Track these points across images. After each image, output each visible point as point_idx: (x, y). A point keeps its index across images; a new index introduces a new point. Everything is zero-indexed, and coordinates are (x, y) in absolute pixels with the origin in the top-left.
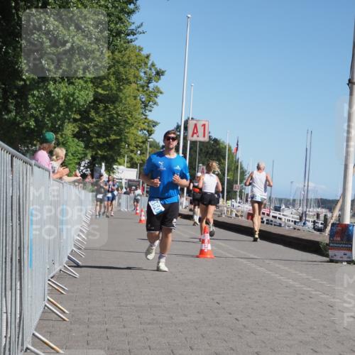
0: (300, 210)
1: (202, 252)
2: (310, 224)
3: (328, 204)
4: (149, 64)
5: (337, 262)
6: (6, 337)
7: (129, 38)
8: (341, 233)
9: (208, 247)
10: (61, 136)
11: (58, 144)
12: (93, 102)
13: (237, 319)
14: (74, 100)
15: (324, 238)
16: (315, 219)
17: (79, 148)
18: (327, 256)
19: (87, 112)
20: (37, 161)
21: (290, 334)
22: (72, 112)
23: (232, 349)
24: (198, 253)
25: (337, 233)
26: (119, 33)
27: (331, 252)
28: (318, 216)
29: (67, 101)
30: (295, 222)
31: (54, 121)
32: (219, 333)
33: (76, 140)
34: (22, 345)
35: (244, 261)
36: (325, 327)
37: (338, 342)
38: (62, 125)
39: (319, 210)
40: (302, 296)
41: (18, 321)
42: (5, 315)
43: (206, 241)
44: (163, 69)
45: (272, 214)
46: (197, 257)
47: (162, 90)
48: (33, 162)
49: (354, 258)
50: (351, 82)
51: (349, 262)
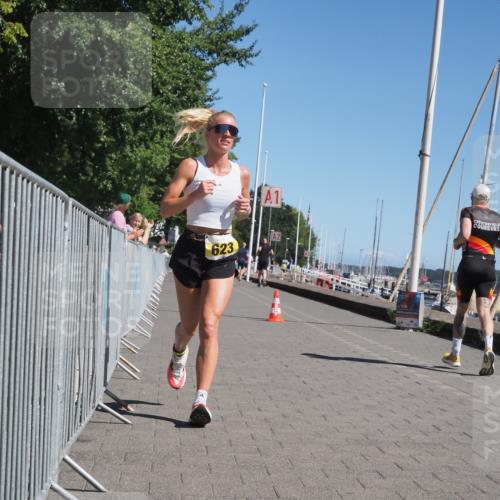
0: (369, 277)
1: (272, 316)
2: (378, 291)
3: (394, 272)
5: (403, 329)
6: (78, 394)
8: (409, 301)
9: (278, 311)
10: (137, 197)
12: (169, 166)
13: (304, 382)
14: (151, 163)
15: (391, 305)
16: (383, 286)
17: (154, 211)
18: (394, 323)
19: (163, 176)
20: (114, 222)
21: (356, 398)
22: (148, 176)
24: (267, 317)
25: (404, 300)
26: (196, 99)
27: (398, 319)
28: (386, 283)
29: (144, 164)
30: (364, 289)
31: (131, 183)
33: (151, 203)
34: (94, 402)
36: (390, 392)
37: (403, 407)
38: (138, 188)
39: (388, 278)
41: (90, 377)
43: (276, 305)
45: (341, 281)
46: (267, 320)
47: (237, 156)
48: (109, 223)
49: (421, 325)
50: (422, 154)
51: (415, 330)
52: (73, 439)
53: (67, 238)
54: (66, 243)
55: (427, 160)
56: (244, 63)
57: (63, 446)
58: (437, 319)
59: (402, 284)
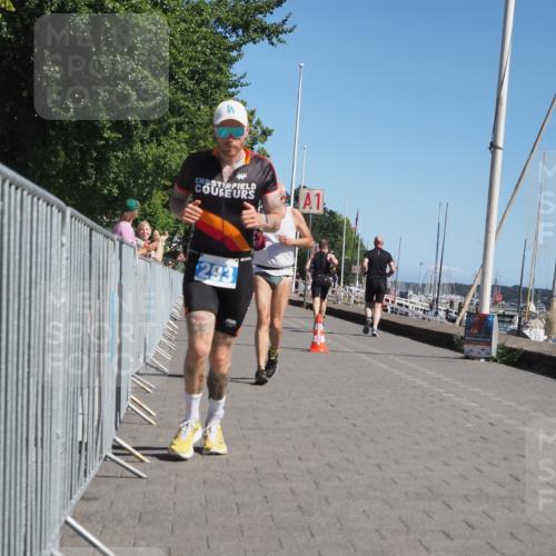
0: (431, 296)
1: (314, 345)
2: (442, 314)
3: (461, 289)
4: (254, 122)
5: (473, 358)
7: (230, 90)
8: (479, 325)
9: (321, 339)
10: (149, 205)
11: (145, 216)
13: (354, 425)
14: (165, 163)
15: (457, 330)
16: (448, 307)
17: (170, 221)
18: (462, 351)
20: (121, 234)
21: (417, 443)
22: (162, 178)
23: (348, 460)
24: (309, 347)
25: (473, 324)
26: (218, 85)
27: (466, 347)
28: (452, 303)
29: (157, 164)
30: (425, 311)
31: (143, 187)
32: (332, 441)
33: (165, 210)
34: (101, 452)
35: (364, 356)
36: (458, 435)
37: (474, 453)
38: (150, 193)
39: (453, 297)
40: (431, 399)
41: (96, 423)
42: (80, 417)
43: (319, 332)
44: (271, 128)
45: (397, 301)
46: (308, 351)
47: (269, 152)
49: (494, 354)
50: (493, 146)
51: (487, 359)
52: (76, 497)
53: (65, 255)
54: (64, 262)
55: (500, 153)
56: (274, 40)
57: (64, 507)
58: (514, 346)
59: (471, 304)
